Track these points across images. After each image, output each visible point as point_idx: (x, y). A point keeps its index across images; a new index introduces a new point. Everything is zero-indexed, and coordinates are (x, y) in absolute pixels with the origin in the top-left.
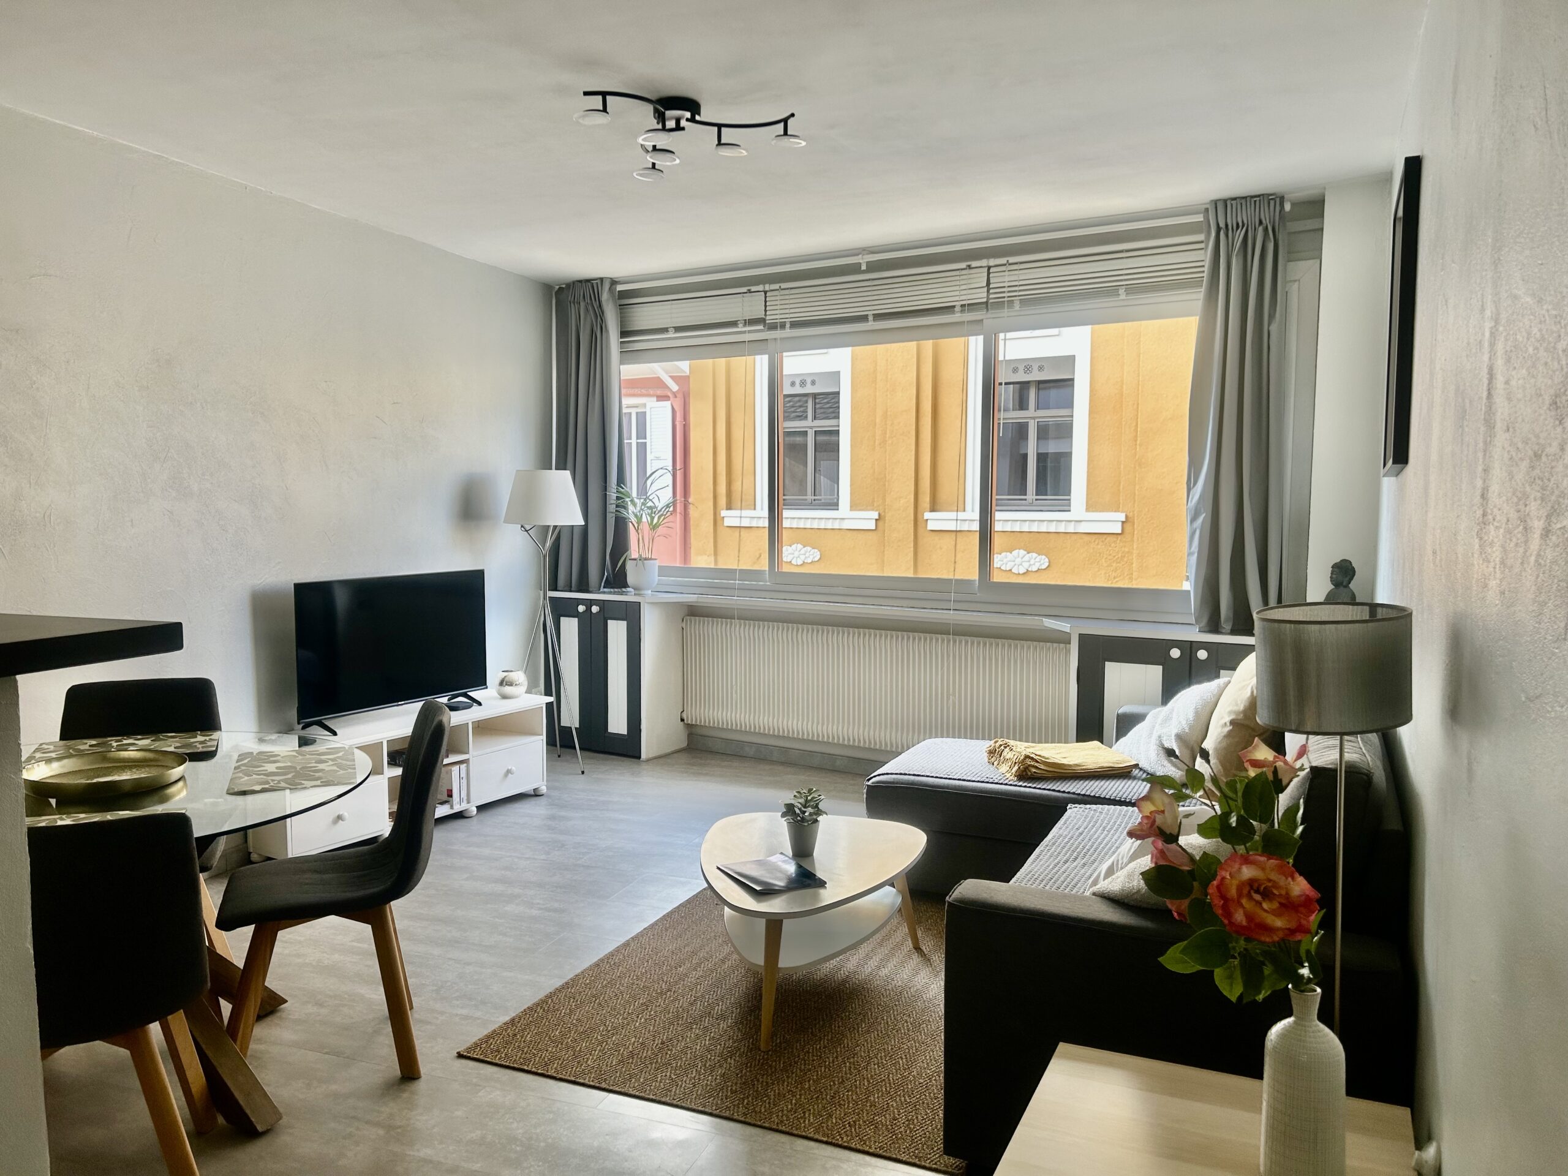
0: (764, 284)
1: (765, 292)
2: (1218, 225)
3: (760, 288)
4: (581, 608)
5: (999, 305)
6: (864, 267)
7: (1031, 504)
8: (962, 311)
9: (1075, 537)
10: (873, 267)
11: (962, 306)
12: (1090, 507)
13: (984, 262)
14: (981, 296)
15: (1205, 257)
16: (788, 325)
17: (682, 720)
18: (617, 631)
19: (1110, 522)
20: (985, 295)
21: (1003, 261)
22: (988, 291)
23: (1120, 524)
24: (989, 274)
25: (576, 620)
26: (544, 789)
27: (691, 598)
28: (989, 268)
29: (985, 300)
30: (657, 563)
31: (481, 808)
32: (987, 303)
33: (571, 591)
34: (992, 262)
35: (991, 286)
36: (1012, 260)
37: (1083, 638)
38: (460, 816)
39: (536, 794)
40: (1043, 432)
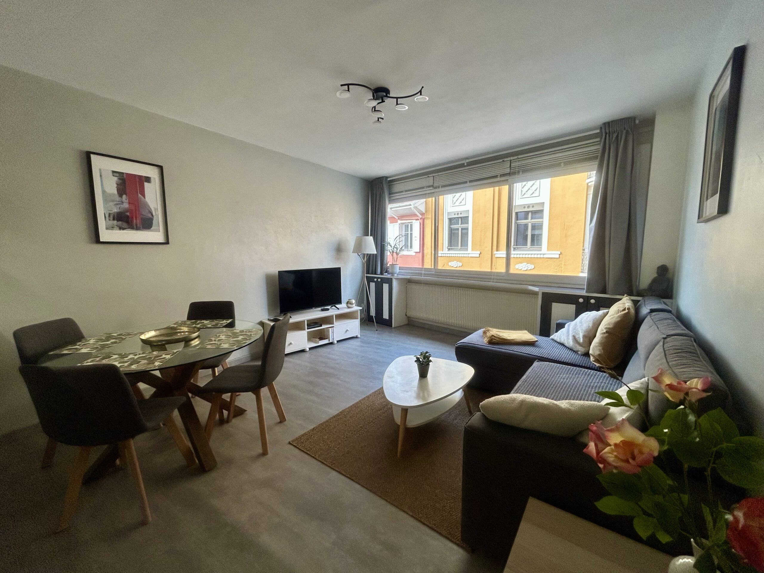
0: (433, 173)
1: (433, 177)
2: (606, 132)
3: (432, 175)
4: (375, 280)
5: (514, 173)
6: (466, 164)
7: (529, 249)
8: (500, 177)
9: (543, 259)
10: (469, 164)
11: (501, 175)
12: (548, 250)
13: (509, 159)
14: (508, 171)
15: (600, 147)
16: (440, 187)
17: (406, 315)
18: (386, 287)
19: (555, 254)
20: (509, 170)
21: (516, 157)
22: (510, 169)
23: (558, 255)
24: (511, 162)
25: (374, 283)
26: (359, 336)
27: (408, 277)
28: (511, 160)
29: (509, 172)
30: (398, 266)
31: (338, 341)
32: (510, 173)
33: (373, 274)
34: (512, 158)
35: (511, 167)
36: (519, 157)
37: (544, 294)
38: (332, 343)
39: (356, 337)
40: (534, 228)
